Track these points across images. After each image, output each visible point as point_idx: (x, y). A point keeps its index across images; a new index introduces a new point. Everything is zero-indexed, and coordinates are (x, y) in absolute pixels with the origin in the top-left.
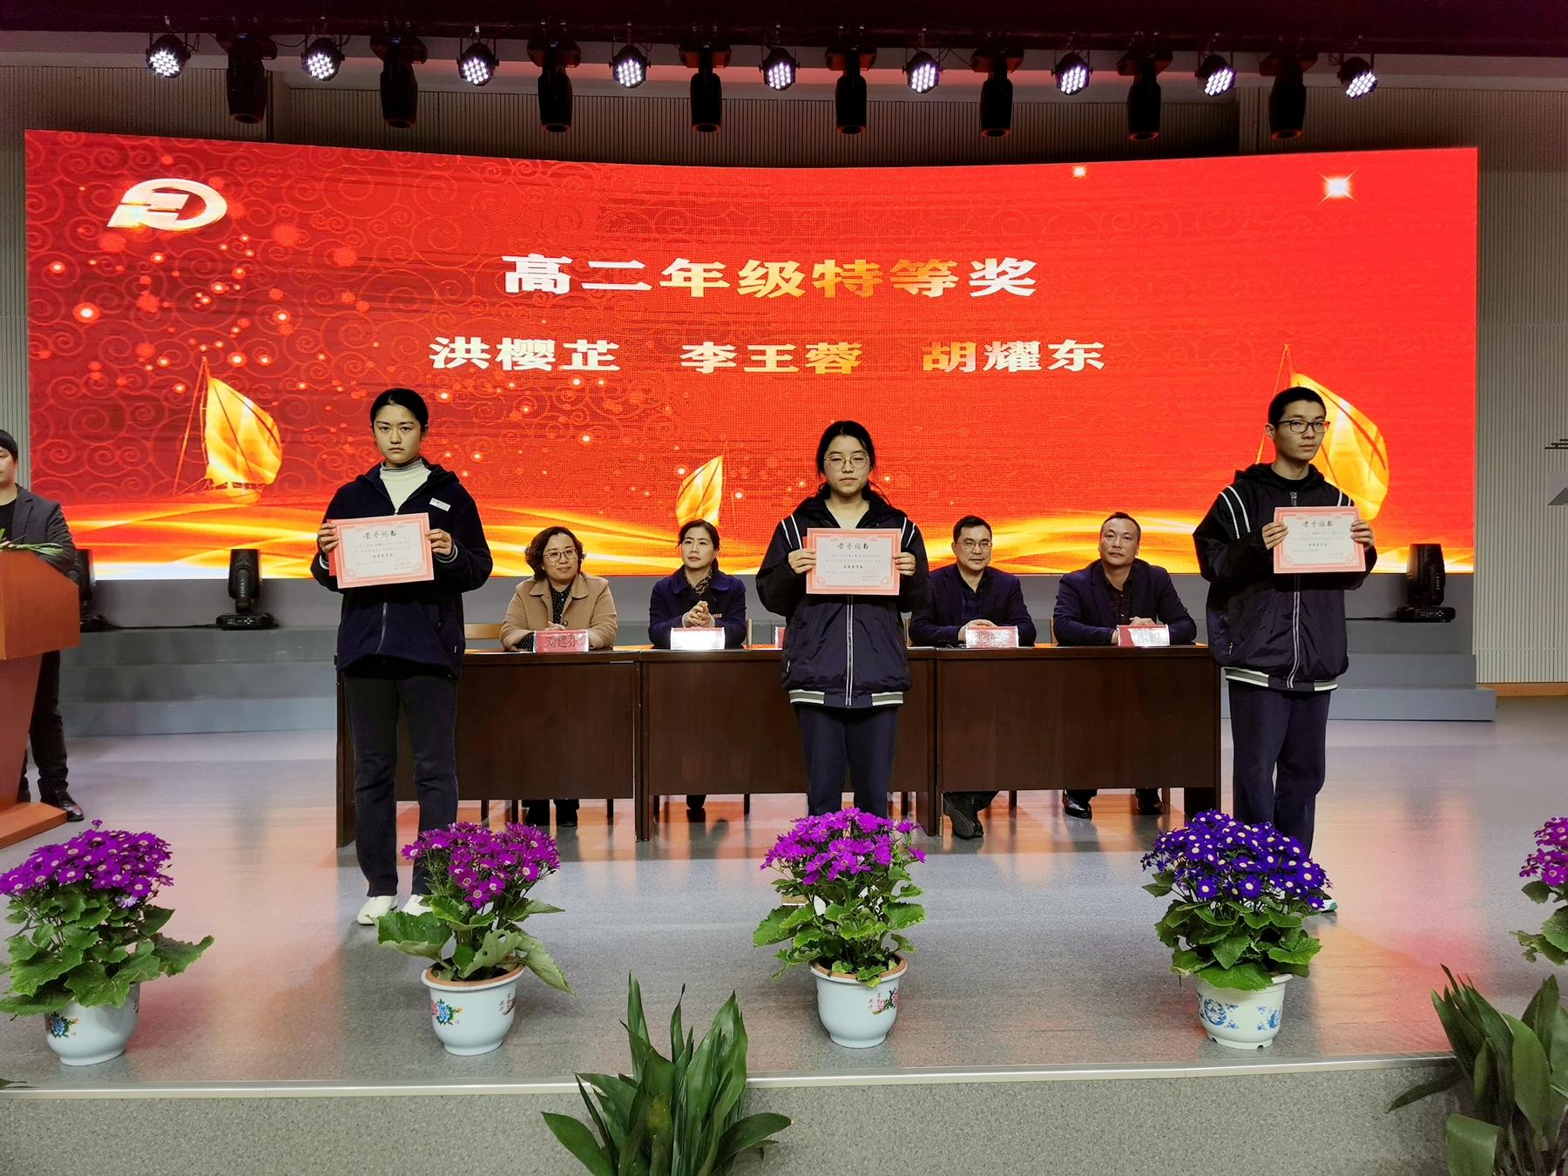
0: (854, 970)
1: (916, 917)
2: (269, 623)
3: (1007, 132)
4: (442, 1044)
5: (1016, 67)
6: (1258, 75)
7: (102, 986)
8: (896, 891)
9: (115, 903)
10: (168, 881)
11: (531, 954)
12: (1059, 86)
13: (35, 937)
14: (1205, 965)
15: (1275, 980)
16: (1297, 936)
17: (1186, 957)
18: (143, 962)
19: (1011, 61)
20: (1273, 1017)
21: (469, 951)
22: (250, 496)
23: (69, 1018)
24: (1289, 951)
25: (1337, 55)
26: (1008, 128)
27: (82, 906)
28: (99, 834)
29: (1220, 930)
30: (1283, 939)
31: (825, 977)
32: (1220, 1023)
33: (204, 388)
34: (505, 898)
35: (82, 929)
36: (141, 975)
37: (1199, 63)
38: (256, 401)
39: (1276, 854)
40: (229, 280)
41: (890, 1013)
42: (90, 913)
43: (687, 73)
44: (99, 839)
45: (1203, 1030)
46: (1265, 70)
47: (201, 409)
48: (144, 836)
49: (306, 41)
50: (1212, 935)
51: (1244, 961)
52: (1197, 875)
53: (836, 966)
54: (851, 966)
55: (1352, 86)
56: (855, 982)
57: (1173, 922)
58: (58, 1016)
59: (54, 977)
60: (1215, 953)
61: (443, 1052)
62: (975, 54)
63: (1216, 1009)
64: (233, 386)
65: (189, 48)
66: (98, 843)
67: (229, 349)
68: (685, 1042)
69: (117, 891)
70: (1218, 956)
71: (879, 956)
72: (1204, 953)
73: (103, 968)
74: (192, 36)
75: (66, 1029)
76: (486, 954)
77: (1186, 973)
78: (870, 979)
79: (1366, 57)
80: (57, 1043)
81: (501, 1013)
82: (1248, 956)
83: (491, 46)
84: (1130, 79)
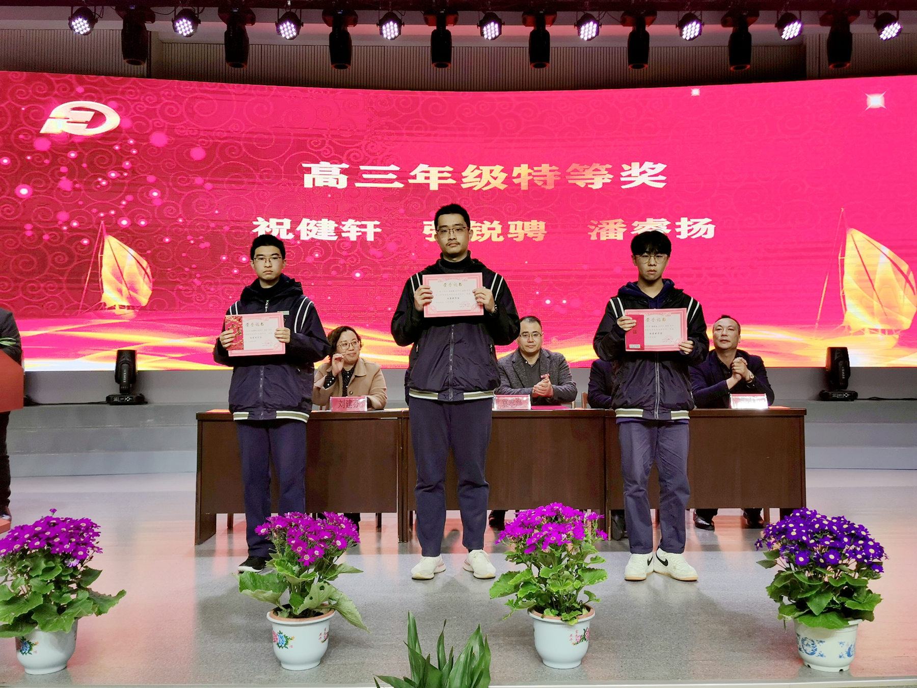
0: (559, 615)
1: (601, 577)
2: (141, 400)
3: (646, 66)
4: (279, 662)
5: (651, 23)
6: (818, 26)
7: (55, 619)
8: (587, 560)
9: (64, 564)
10: (99, 550)
11: (340, 601)
12: (681, 35)
13: (12, 585)
14: (802, 613)
15: (851, 623)
16: (865, 594)
17: (789, 609)
18: (81, 605)
19: (648, 19)
20: (850, 649)
21: (299, 598)
22: (130, 313)
23: (32, 641)
24: (860, 603)
25: (873, 12)
26: (647, 63)
27: (43, 565)
28: (54, 519)
29: (811, 588)
30: (855, 595)
31: (540, 618)
32: (812, 654)
33: (102, 240)
34: (324, 562)
35: (43, 581)
36: (81, 613)
37: (778, 17)
38: (136, 250)
39: (850, 536)
40: (121, 170)
41: (584, 645)
42: (48, 570)
43: (429, 30)
44: (55, 521)
45: (801, 660)
46: (823, 22)
47: (99, 255)
48: (83, 520)
49: (175, 10)
50: (806, 592)
51: (828, 610)
52: (795, 550)
53: (547, 611)
54: (557, 612)
55: (884, 32)
56: (561, 621)
57: (780, 583)
58: (25, 640)
59: (25, 611)
60: (809, 604)
61: (281, 668)
62: (623, 15)
63: (810, 643)
64: (121, 240)
65: (97, 16)
66: (54, 523)
67: (119, 216)
68: (448, 658)
69: (66, 556)
70: (811, 606)
71: (576, 605)
72: (801, 605)
73: (55, 608)
74: (99, 8)
75: (31, 649)
76: (311, 598)
77: (789, 618)
78: (571, 619)
79: (894, 13)
80: (24, 658)
81: (320, 641)
82: (831, 606)
83: (298, 14)
84: (730, 30)
